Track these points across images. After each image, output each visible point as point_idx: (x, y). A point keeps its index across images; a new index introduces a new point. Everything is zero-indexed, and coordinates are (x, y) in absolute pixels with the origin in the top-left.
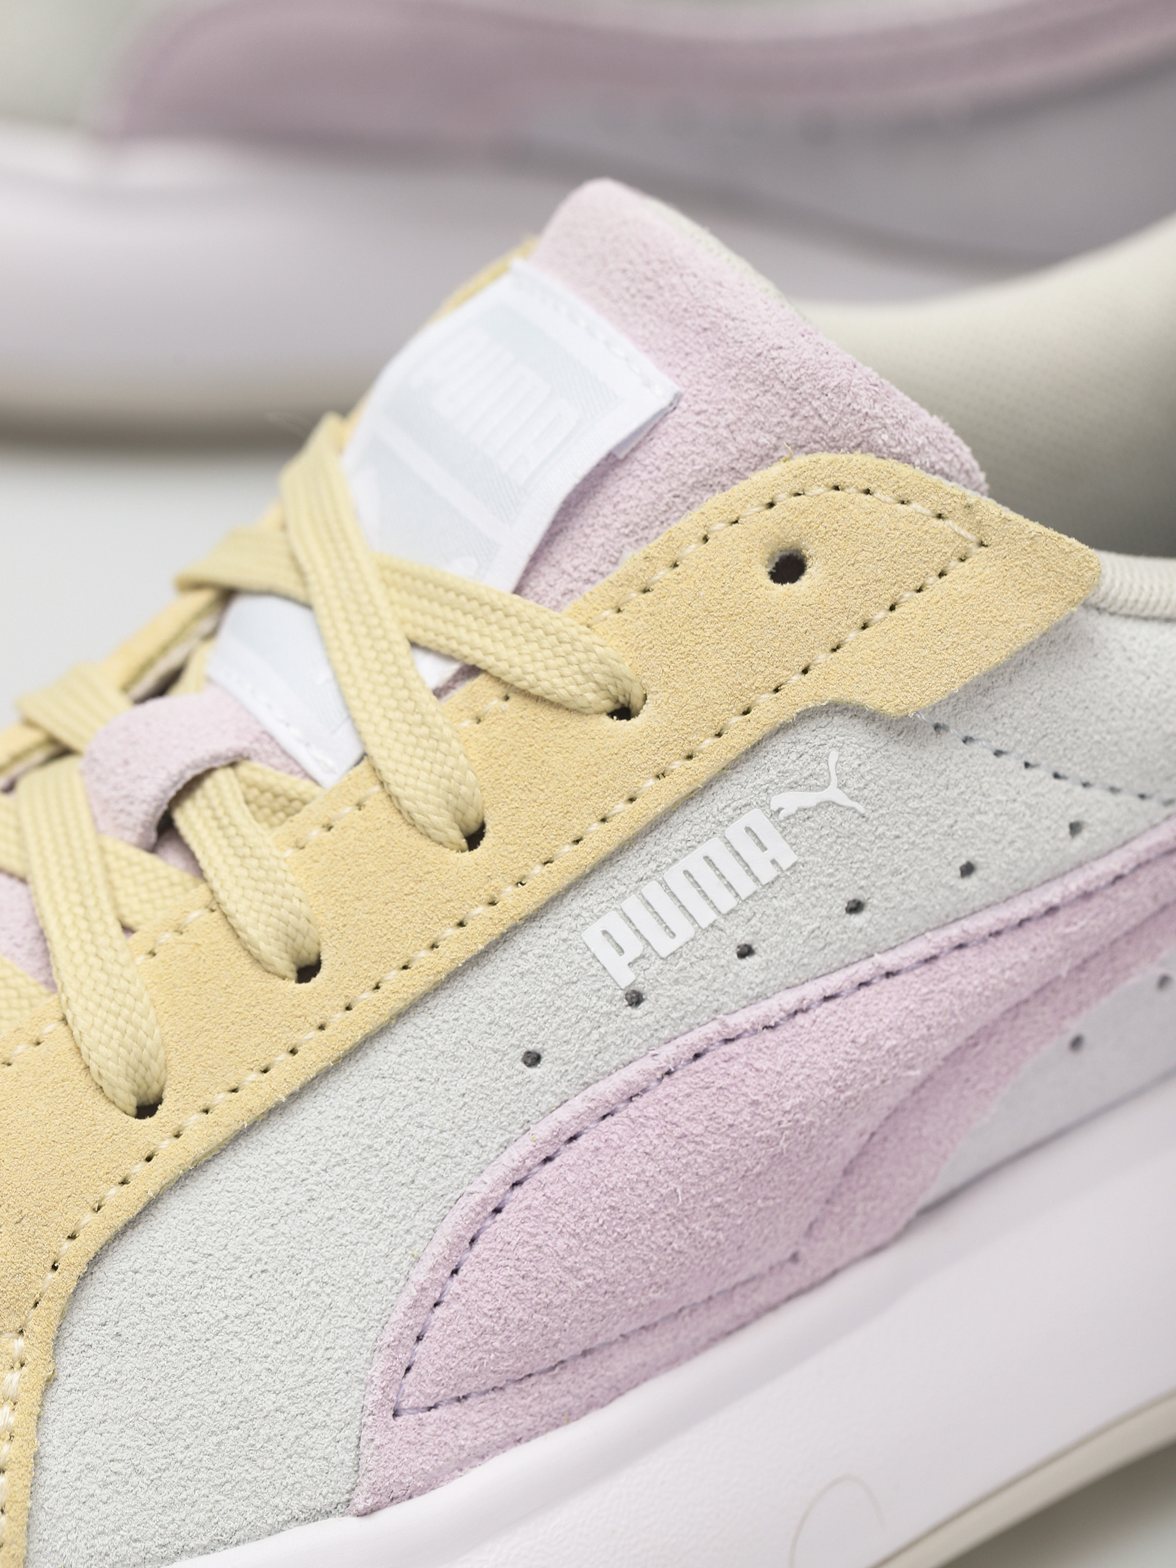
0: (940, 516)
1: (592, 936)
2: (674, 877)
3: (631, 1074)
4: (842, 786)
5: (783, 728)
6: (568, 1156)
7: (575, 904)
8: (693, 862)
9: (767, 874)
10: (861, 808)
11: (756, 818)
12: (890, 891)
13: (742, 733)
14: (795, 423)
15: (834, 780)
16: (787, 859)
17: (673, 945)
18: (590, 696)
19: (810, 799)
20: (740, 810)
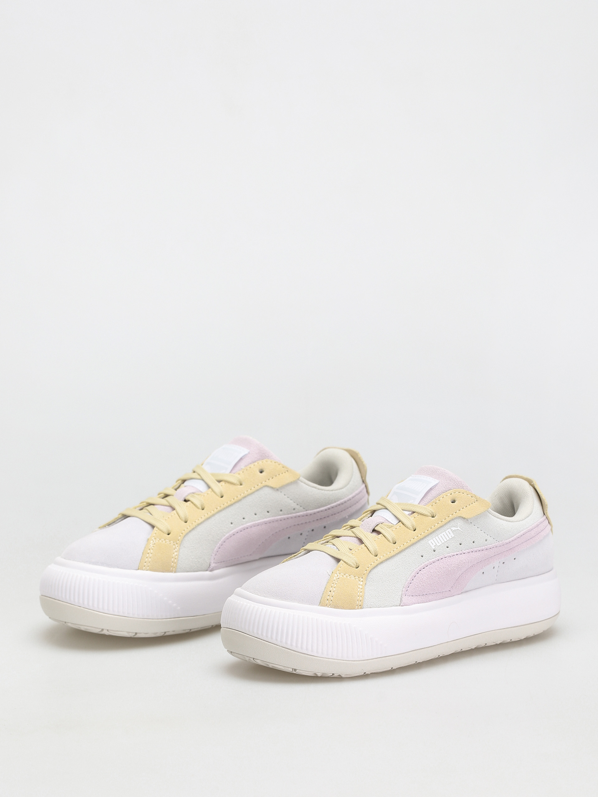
0: (472, 497)
1: (430, 542)
2: (439, 536)
3: (434, 560)
4: (460, 527)
5: (453, 520)
6: (426, 568)
7: (427, 538)
8: (442, 535)
9: (451, 537)
10: (462, 531)
11: (449, 530)
12: (465, 542)
13: (448, 519)
14: (454, 485)
15: (459, 527)
16: (453, 536)
17: (439, 544)
18: (429, 514)
19: (456, 529)
20: (448, 529)
